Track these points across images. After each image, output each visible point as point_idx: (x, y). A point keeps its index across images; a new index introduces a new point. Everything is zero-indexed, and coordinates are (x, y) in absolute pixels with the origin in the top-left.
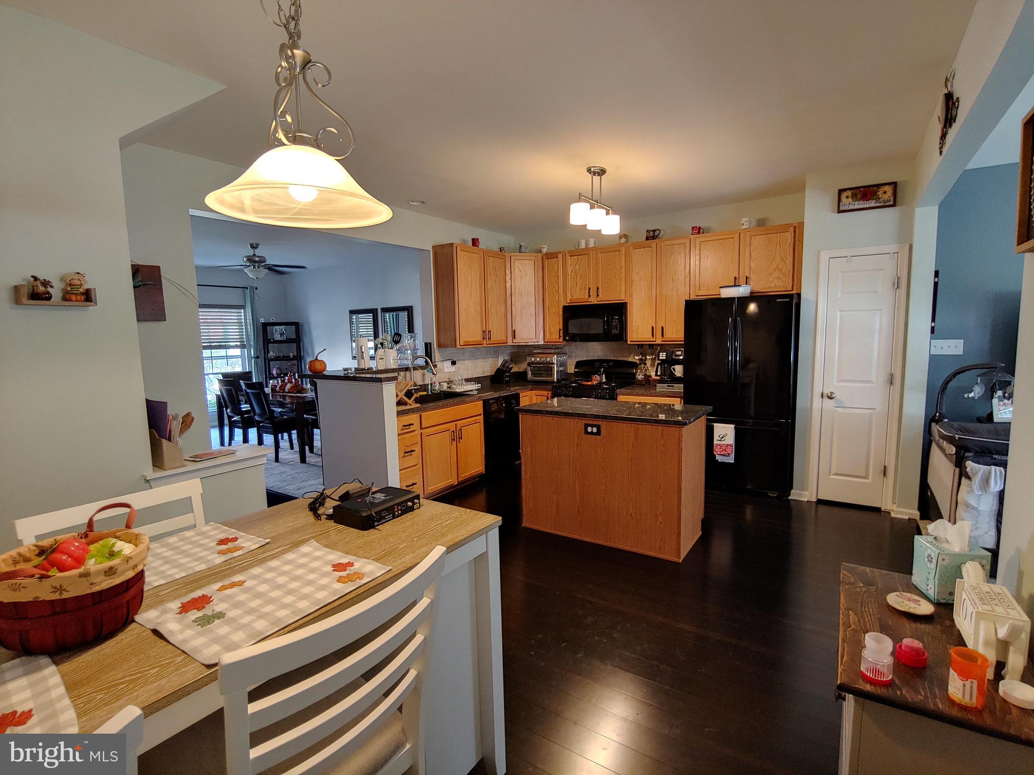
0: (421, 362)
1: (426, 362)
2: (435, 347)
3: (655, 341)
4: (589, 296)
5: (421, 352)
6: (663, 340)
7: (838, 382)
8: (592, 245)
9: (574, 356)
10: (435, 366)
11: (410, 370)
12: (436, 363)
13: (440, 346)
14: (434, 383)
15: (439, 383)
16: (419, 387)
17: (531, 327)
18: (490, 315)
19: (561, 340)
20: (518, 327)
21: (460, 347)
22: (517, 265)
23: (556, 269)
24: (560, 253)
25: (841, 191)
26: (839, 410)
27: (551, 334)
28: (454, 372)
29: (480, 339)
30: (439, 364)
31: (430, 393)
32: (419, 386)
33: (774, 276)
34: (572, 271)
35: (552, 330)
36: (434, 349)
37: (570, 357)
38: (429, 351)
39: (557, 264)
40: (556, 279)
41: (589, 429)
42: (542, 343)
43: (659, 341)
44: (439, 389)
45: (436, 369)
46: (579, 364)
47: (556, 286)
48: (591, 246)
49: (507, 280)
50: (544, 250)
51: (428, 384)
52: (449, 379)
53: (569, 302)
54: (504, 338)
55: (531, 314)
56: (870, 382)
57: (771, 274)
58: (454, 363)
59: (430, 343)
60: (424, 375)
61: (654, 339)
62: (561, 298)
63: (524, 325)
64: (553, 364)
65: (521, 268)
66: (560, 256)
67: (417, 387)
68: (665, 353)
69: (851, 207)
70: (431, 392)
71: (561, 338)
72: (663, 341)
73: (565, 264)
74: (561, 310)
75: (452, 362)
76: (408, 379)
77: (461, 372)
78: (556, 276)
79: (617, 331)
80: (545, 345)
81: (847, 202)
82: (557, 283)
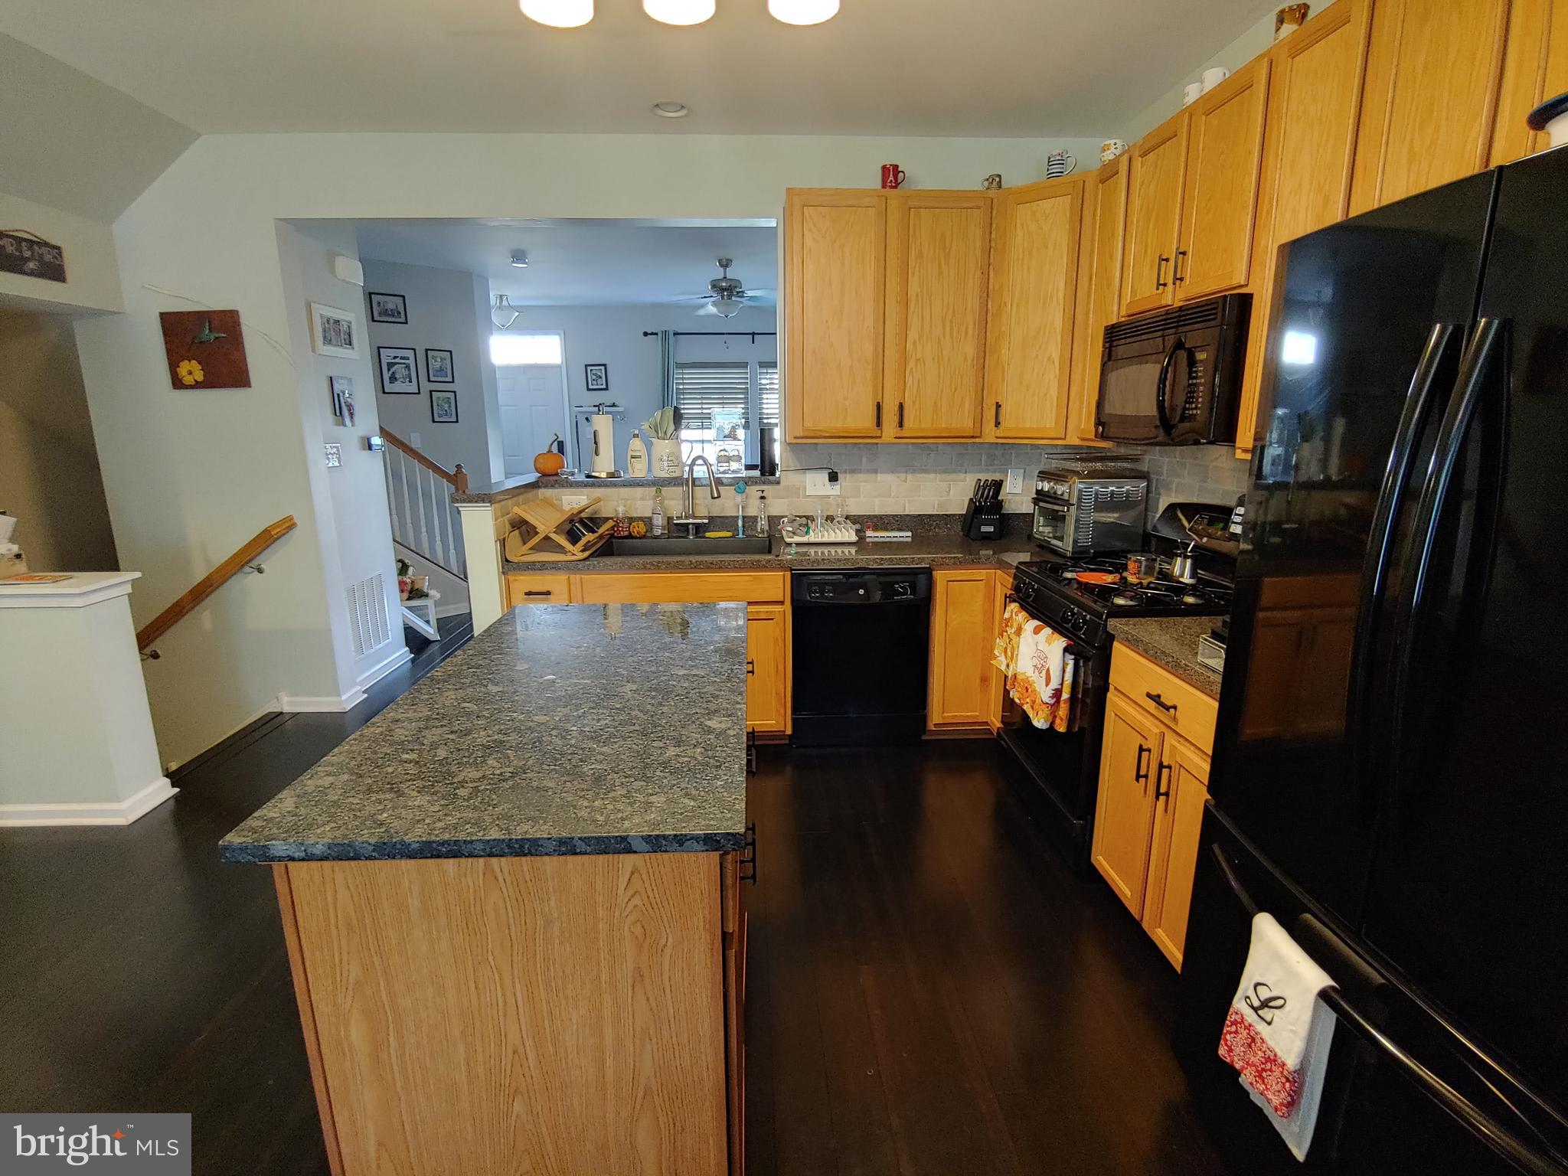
64: (1070, 504)
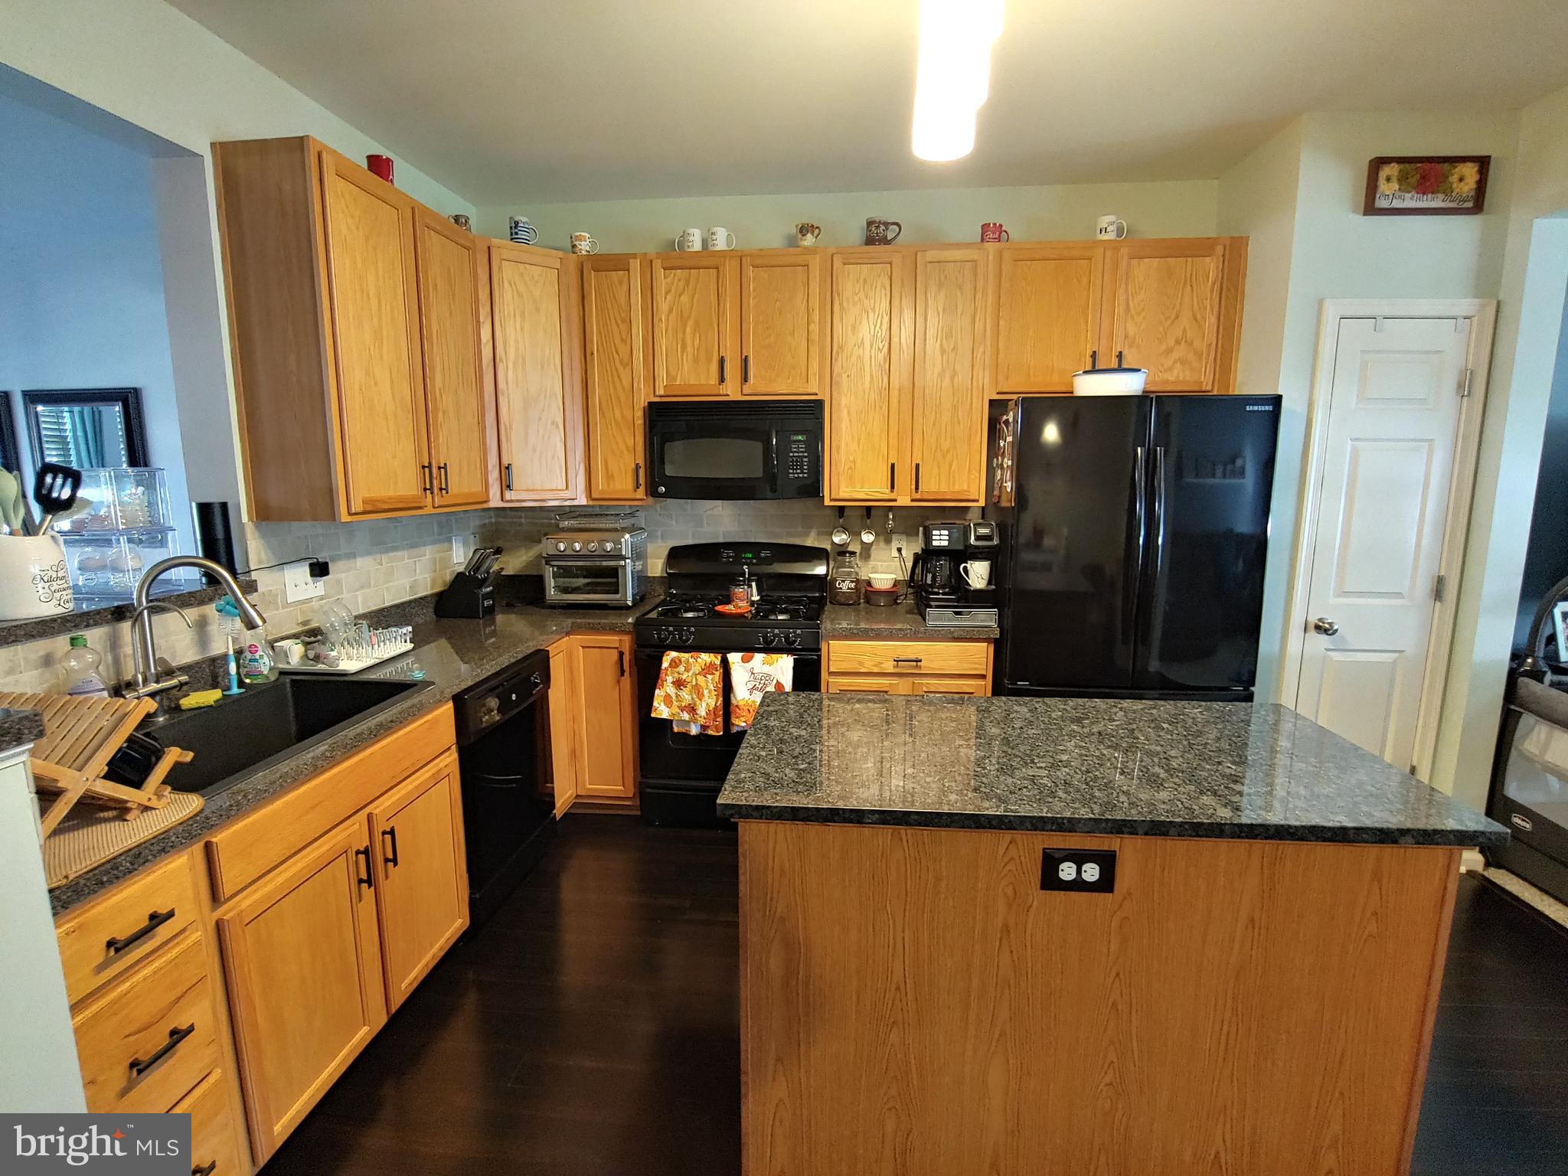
0: (188, 577)
1: (212, 579)
2: (245, 518)
3: (896, 500)
4: (722, 380)
5: (186, 538)
6: (918, 496)
7: (1339, 596)
8: (721, 242)
9: (659, 534)
10: (250, 587)
11: (137, 619)
12: (254, 576)
13: (263, 513)
14: (253, 649)
15: (271, 644)
16: (184, 678)
17: (553, 457)
18: (440, 414)
19: (641, 493)
20: (515, 455)
21: (349, 519)
22: (507, 274)
23: (623, 300)
24: (634, 256)
25: (1378, 163)
26: (1336, 656)
27: (609, 477)
28: (322, 598)
29: (415, 493)
30: (264, 580)
31: (235, 690)
32: (183, 669)
33: (1176, 355)
34: (671, 310)
35: (613, 467)
36: (241, 525)
37: (651, 537)
38: (220, 533)
39: (625, 287)
40: (624, 327)
41: (1067, 871)
42: (582, 501)
43: (904, 501)
44: (271, 669)
45: (254, 597)
46: (676, 555)
47: (624, 350)
48: (718, 248)
49: (481, 320)
50: (584, 246)
51: (225, 657)
52: (305, 623)
53: (662, 392)
54: (479, 489)
55: (553, 423)
56: (1399, 595)
57: (1169, 351)
58: (320, 570)
59: (224, 506)
60: (202, 624)
61: (892, 496)
62: (639, 383)
63: (534, 451)
65: (522, 288)
66: (635, 265)
67: (174, 682)
68: (946, 532)
69: (1397, 204)
70: (241, 684)
71: (642, 489)
72: (912, 500)
73: (650, 290)
74: (639, 414)
75: (311, 565)
76: (129, 650)
77: (345, 595)
78: (623, 321)
79: (802, 473)
80: (593, 506)
81: (1388, 191)
82: (628, 340)
